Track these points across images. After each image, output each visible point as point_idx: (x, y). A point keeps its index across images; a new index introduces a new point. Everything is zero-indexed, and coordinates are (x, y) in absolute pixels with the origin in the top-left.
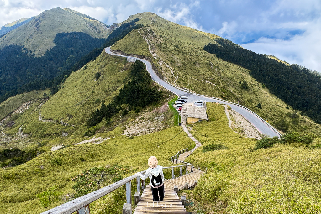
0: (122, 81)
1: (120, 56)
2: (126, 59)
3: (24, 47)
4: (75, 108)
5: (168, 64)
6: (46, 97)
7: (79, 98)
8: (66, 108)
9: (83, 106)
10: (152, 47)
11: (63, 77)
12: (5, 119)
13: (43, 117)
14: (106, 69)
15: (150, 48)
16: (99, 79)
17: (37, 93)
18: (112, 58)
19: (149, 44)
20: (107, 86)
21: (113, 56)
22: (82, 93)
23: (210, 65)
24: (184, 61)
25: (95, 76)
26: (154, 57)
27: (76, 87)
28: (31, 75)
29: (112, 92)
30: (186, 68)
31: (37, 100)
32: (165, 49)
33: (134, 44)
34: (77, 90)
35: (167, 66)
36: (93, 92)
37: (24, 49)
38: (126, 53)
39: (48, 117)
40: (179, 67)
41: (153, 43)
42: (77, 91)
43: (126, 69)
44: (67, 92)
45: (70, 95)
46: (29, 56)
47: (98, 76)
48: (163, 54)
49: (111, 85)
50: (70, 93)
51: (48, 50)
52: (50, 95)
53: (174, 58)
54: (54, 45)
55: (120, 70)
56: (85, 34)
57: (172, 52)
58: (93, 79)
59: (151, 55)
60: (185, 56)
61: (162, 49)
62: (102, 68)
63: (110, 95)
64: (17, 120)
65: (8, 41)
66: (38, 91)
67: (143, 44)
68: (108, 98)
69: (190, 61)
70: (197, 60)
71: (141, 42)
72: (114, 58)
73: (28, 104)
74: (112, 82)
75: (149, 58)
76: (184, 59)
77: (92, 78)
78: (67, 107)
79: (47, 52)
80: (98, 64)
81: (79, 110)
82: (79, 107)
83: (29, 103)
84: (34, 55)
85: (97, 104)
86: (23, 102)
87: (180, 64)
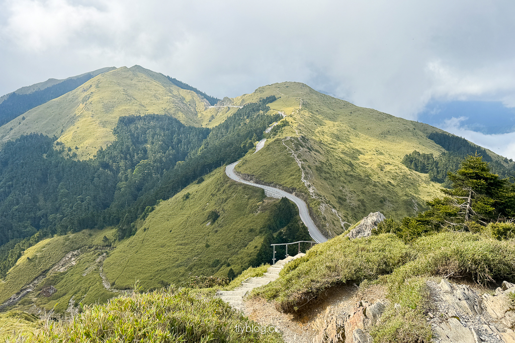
0: (258, 231)
1: (252, 185)
2: (263, 191)
3: (59, 140)
4: (175, 272)
5: (334, 207)
6: (107, 243)
7: (180, 253)
8: (157, 271)
9: (191, 269)
10: (306, 173)
11: (143, 209)
12: (36, 282)
13: (113, 284)
14: (228, 206)
15: (303, 175)
16: (216, 223)
17: (91, 235)
18: (240, 188)
19: (302, 167)
20: (232, 237)
21: (241, 184)
22: (186, 244)
23: (410, 206)
24: (361, 197)
25: (209, 216)
26: (311, 194)
27: (171, 231)
28: (66, 195)
29: (240, 248)
30: (365, 210)
31: (89, 248)
32: (328, 175)
33: (276, 165)
34: (175, 237)
35: (334, 210)
36: (208, 246)
37: (58, 144)
38: (263, 181)
39: (125, 285)
40: (352, 209)
41: (309, 167)
42: (175, 240)
43: (264, 209)
44: (153, 239)
45: (162, 247)
46: (66, 158)
47: (214, 217)
48: (325, 183)
49: (239, 235)
50: (160, 241)
51: (102, 149)
52: (115, 240)
53: (344, 191)
54: (113, 138)
55: (253, 210)
56: (170, 118)
57: (342, 179)
58: (204, 222)
59: (306, 189)
60: (364, 187)
61: (323, 175)
62: (222, 203)
63: (236, 253)
64: (59, 284)
65: (27, 127)
66: (92, 232)
67: (292, 168)
68: (234, 258)
69: (373, 197)
70: (386, 195)
71: (288, 164)
72: (244, 188)
73: (73, 256)
74: (240, 231)
75: (302, 193)
76: (363, 193)
77: (202, 220)
78: (159, 268)
79: (101, 151)
80: (213, 195)
81: (183, 275)
82: (182, 270)
83: (75, 253)
84: (75, 155)
85: (216, 268)
86: (66, 251)
87: (355, 203)
